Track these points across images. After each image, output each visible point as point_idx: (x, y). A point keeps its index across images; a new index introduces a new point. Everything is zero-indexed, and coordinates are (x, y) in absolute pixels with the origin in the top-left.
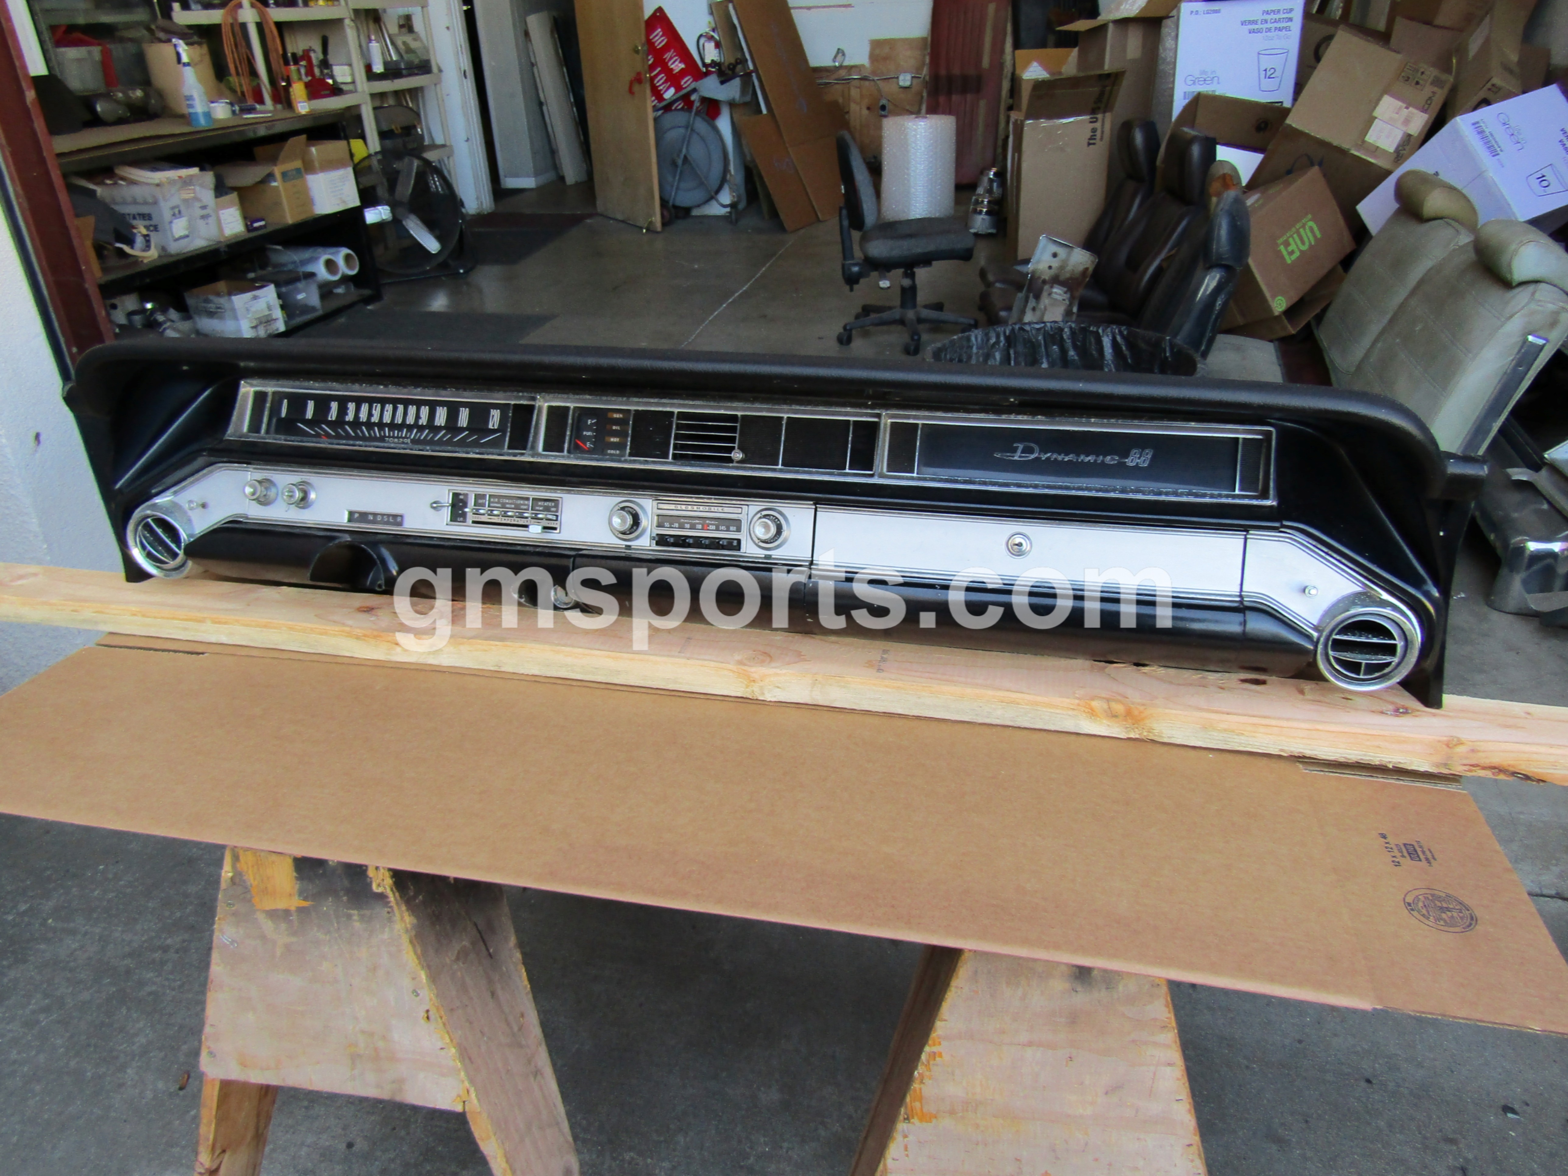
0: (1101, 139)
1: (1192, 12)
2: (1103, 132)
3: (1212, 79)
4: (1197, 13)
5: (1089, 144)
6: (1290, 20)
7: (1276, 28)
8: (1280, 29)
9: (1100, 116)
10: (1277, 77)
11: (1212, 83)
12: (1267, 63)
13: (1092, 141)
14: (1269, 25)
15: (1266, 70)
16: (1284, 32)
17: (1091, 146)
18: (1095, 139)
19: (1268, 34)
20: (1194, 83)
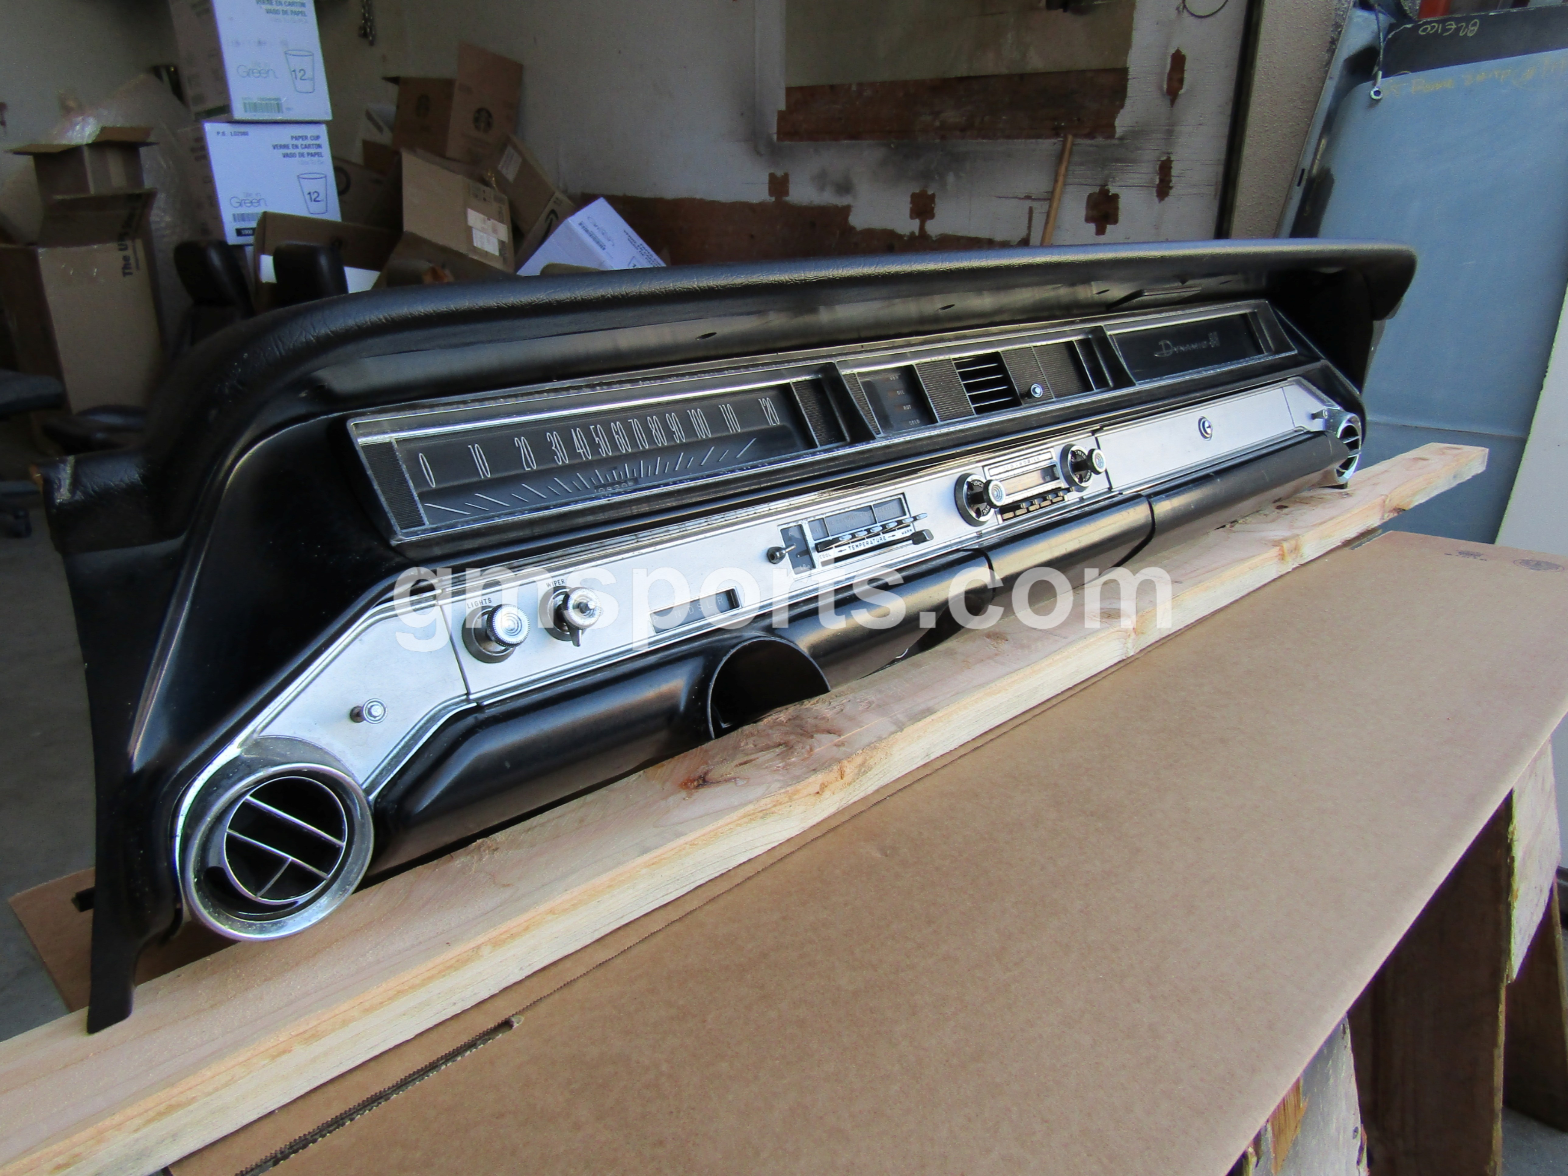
0: (138, 267)
1: (218, 133)
2: (137, 260)
3: (259, 201)
4: (224, 134)
5: (125, 274)
6: (319, 146)
7: (308, 154)
8: (312, 155)
9: (129, 243)
10: (322, 200)
11: (259, 205)
12: (310, 186)
13: (127, 271)
14: (300, 150)
15: (309, 193)
16: (316, 158)
17: (128, 277)
18: (130, 268)
19: (302, 159)
20: (241, 205)
